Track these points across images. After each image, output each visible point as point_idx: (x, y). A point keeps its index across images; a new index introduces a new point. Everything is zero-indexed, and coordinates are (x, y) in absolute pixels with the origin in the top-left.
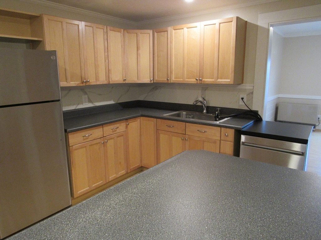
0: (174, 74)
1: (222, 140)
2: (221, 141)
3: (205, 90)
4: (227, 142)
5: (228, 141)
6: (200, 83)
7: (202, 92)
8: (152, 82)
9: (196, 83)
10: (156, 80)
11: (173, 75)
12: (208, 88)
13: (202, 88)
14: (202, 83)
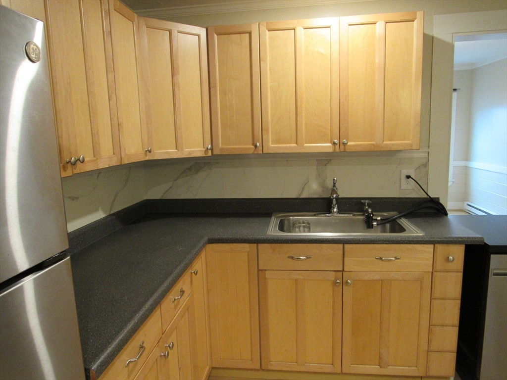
0: (272, 134)
1: (435, 271)
2: (434, 273)
3: (325, 165)
4: (448, 274)
5: (450, 272)
6: (342, 150)
7: (317, 169)
8: (210, 153)
9: (331, 150)
10: (222, 149)
11: (270, 136)
12: (331, 160)
13: (317, 160)
14: (347, 150)
